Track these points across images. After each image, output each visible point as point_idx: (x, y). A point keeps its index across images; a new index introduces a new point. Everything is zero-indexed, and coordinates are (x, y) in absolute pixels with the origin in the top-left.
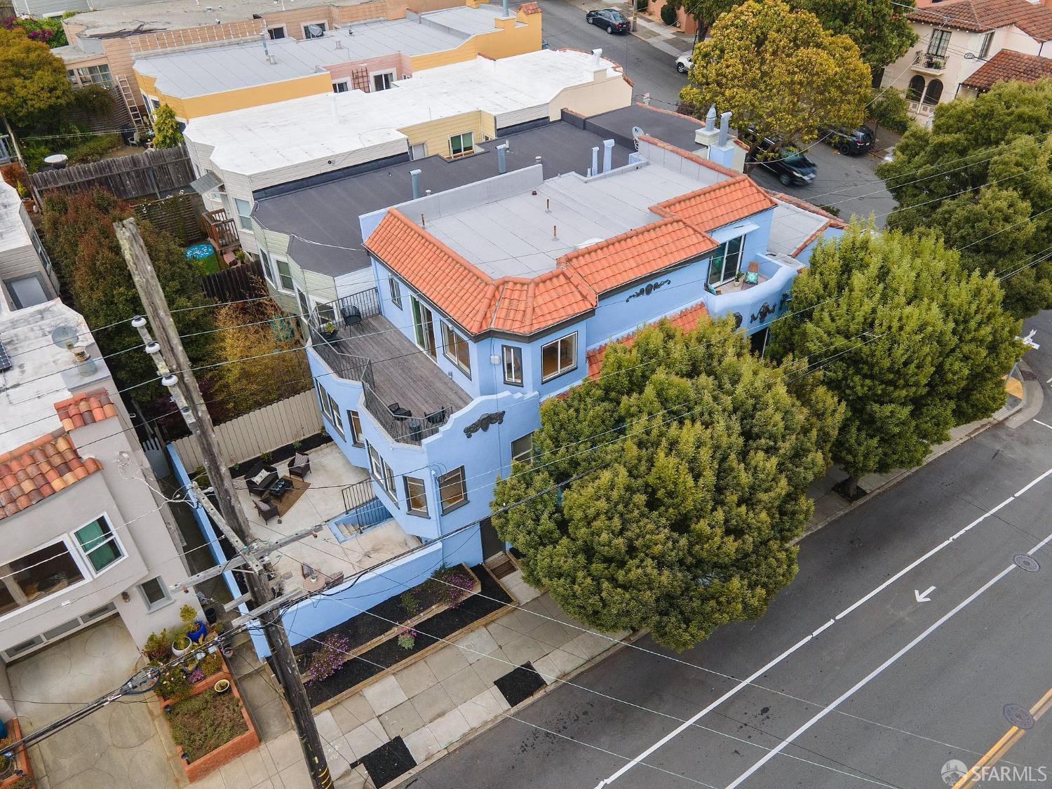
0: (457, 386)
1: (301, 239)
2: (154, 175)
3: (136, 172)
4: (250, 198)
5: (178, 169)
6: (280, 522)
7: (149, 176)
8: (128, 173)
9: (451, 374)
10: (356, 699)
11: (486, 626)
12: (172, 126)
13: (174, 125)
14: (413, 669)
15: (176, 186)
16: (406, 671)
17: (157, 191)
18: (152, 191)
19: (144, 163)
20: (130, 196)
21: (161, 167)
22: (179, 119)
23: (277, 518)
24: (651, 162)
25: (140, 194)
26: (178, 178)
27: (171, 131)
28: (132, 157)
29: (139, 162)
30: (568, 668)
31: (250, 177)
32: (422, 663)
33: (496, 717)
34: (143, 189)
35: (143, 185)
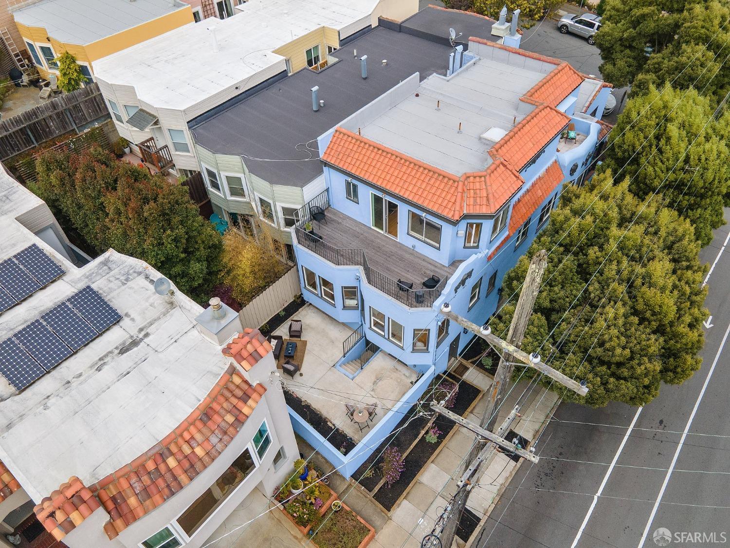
0: (422, 255)
1: (251, 158)
2: (70, 114)
3: (58, 114)
4: (185, 127)
5: (88, 105)
6: (301, 375)
7: (67, 115)
8: (50, 117)
9: (414, 247)
10: (417, 486)
11: (471, 412)
12: (75, 70)
13: (77, 68)
14: (442, 455)
15: (89, 120)
16: (438, 457)
17: (75, 127)
18: (71, 129)
19: (62, 105)
20: (55, 136)
21: (75, 107)
22: (80, 63)
23: (298, 373)
24: (482, 58)
25: (63, 132)
26: (89, 113)
27: (75, 74)
28: (52, 102)
29: (57, 105)
30: (537, 427)
31: (184, 111)
32: (445, 449)
33: (511, 472)
34: (65, 128)
35: (63, 124)
